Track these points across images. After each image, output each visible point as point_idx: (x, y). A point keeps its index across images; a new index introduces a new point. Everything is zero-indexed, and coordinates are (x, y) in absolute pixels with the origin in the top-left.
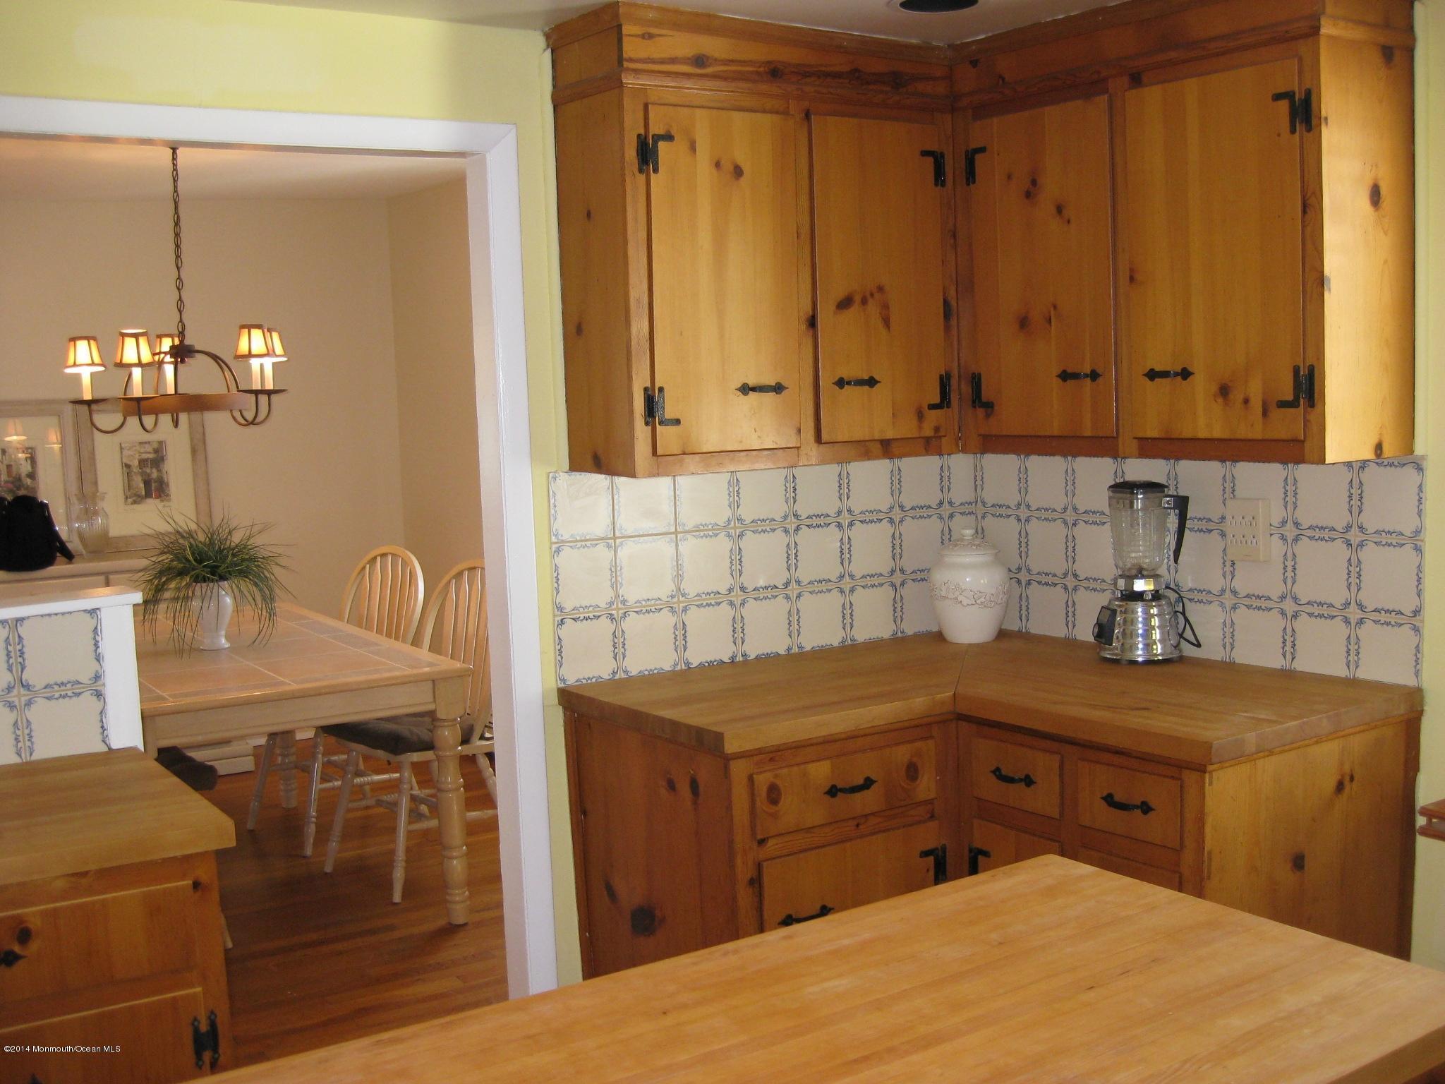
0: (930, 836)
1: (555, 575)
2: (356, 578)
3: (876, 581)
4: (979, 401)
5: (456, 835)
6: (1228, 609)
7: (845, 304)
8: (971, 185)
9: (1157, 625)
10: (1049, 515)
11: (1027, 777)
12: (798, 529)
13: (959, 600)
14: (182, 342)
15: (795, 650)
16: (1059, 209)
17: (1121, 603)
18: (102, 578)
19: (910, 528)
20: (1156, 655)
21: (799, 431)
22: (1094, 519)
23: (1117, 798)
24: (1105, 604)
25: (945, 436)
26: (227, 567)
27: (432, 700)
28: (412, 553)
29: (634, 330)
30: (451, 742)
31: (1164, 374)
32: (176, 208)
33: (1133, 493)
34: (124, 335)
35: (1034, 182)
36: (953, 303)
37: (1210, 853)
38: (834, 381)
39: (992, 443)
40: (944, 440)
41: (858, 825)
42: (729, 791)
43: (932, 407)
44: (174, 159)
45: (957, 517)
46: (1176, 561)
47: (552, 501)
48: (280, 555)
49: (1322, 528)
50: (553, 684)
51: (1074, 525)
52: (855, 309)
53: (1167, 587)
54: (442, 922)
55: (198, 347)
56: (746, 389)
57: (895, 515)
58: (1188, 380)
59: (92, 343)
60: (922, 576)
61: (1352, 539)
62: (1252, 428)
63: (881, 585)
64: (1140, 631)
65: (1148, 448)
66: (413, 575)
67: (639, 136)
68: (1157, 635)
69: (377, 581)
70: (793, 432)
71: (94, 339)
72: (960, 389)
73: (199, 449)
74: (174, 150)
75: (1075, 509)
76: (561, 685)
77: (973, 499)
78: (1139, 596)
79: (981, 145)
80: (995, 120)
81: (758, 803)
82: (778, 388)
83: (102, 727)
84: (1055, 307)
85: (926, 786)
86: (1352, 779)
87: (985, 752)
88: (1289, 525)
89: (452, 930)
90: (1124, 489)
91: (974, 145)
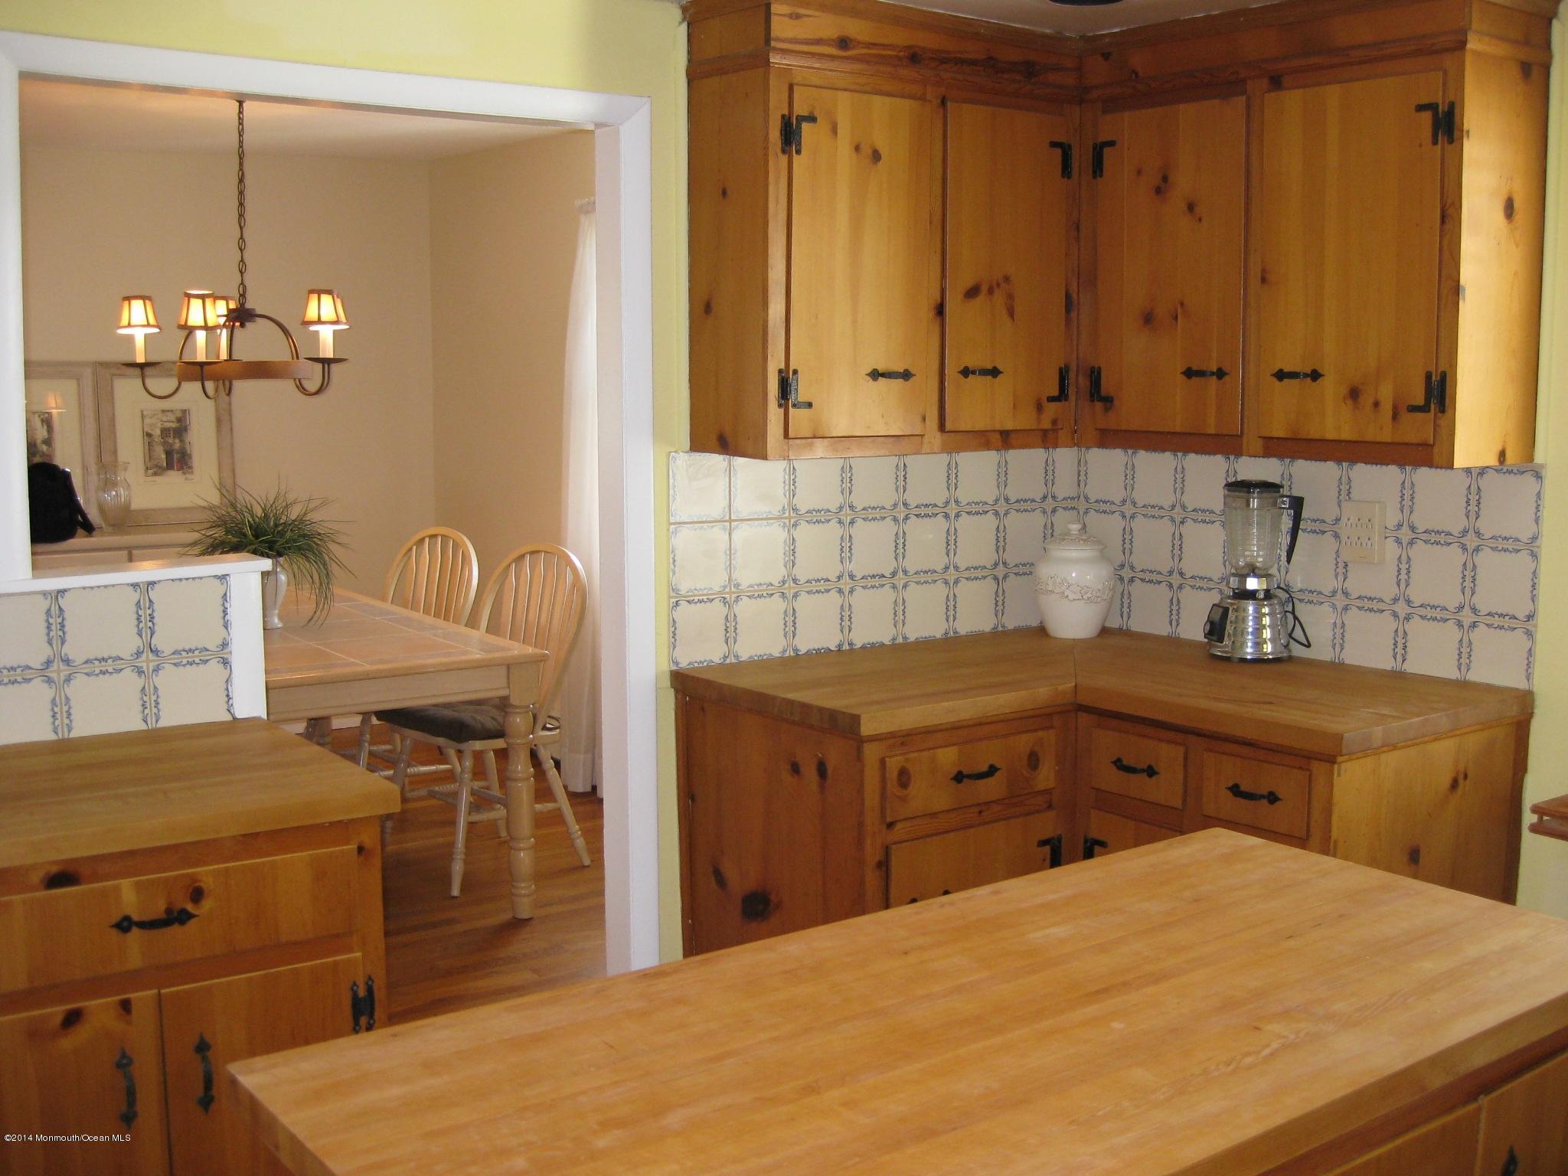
0: (1047, 825)
1: (672, 556)
2: (401, 561)
3: (979, 573)
4: (1097, 392)
5: (524, 825)
6: (1339, 610)
7: (972, 293)
8: (1098, 178)
9: (1268, 624)
10: (1156, 512)
11: (1150, 767)
12: (906, 518)
13: (1066, 594)
14: (242, 305)
15: (900, 640)
16: (1191, 207)
17: (1233, 601)
18: (125, 553)
19: (1014, 521)
20: (1266, 654)
21: (924, 419)
22: (1203, 516)
23: (1242, 788)
24: (1216, 601)
25: (1062, 429)
26: (287, 542)
27: (506, 686)
28: (463, 533)
29: (771, 312)
30: (523, 729)
31: (1293, 375)
32: (241, 164)
33: (1249, 492)
34: (189, 296)
35: (1165, 179)
36: (1075, 296)
37: (1336, 842)
38: (959, 370)
39: (1108, 438)
40: (1060, 432)
41: (980, 812)
42: (862, 772)
43: (1051, 399)
44: (240, 112)
45: (1060, 512)
46: (1289, 561)
47: (671, 481)
48: (338, 532)
49: (1438, 532)
50: (666, 667)
51: (1182, 523)
52: (982, 298)
53: (1279, 587)
54: (507, 916)
55: (259, 311)
56: (875, 375)
57: (1002, 507)
58: (1318, 382)
59: (147, 302)
60: (1026, 570)
61: (1468, 543)
62: (1381, 430)
63: (984, 577)
64: (1250, 630)
65: (1273, 447)
66: (466, 559)
67: (783, 116)
68: (1267, 634)
69: (425, 564)
70: (918, 419)
71: (149, 298)
72: (1079, 382)
73: (224, 421)
74: (241, 103)
75: (1184, 507)
76: (675, 668)
77: (1075, 495)
78: (1252, 595)
79: (1109, 139)
80: (1126, 114)
81: (889, 786)
82: (906, 375)
83: (228, 696)
84: (1182, 304)
85: (1046, 777)
86: (1466, 777)
87: (1107, 743)
88: (1405, 528)
89: (517, 924)
90: (1240, 487)
91: (1102, 138)
